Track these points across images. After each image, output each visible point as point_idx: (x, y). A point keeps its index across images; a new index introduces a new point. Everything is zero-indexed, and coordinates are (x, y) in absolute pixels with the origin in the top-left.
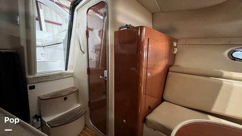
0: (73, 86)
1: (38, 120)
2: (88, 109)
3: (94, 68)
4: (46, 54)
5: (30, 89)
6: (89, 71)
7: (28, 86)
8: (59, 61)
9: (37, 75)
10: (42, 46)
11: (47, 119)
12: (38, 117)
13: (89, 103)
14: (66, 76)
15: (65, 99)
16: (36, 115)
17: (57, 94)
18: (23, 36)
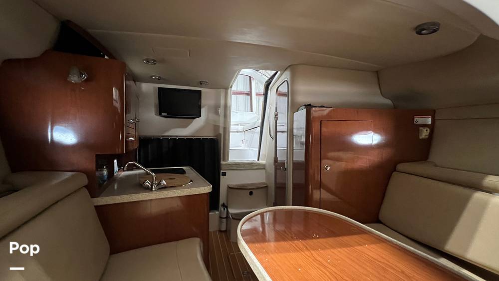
0: (264, 181)
4: (247, 140)
5: (222, 175)
6: (276, 160)
7: (221, 171)
8: (254, 149)
9: (228, 162)
10: (244, 131)
11: (231, 211)
12: (225, 206)
14: (255, 168)
15: (251, 193)
16: (224, 204)
17: (243, 186)
18: (221, 125)
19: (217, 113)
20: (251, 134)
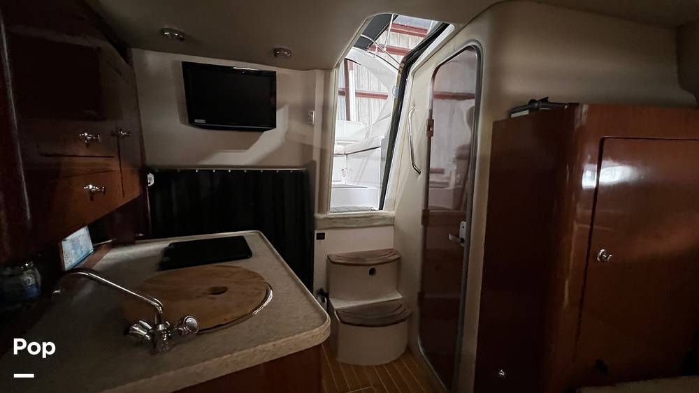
0: (391, 247)
1: (323, 301)
2: (416, 309)
3: (448, 210)
4: (351, 170)
5: (317, 239)
6: (427, 216)
7: (316, 232)
9: (330, 214)
10: (345, 154)
11: (338, 305)
12: (324, 294)
13: (421, 296)
15: (372, 272)
16: (321, 290)
17: (358, 259)
18: (317, 144)
19: (307, 119)
20: (361, 160)
